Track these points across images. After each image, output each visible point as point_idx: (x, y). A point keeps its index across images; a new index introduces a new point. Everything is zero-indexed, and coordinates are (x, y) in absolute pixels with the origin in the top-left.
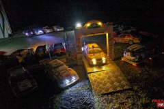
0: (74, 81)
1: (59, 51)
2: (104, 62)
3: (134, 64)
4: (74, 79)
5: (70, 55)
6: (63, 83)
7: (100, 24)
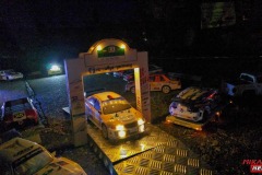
1: (20, 118)
2: (142, 129)
3: (198, 128)
5: (47, 125)
7: (123, 46)
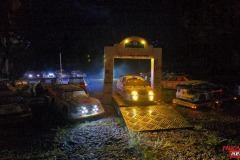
0: (96, 113)
3: (193, 106)
4: (96, 111)
6: (76, 112)
7: (143, 42)
